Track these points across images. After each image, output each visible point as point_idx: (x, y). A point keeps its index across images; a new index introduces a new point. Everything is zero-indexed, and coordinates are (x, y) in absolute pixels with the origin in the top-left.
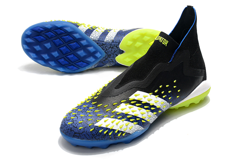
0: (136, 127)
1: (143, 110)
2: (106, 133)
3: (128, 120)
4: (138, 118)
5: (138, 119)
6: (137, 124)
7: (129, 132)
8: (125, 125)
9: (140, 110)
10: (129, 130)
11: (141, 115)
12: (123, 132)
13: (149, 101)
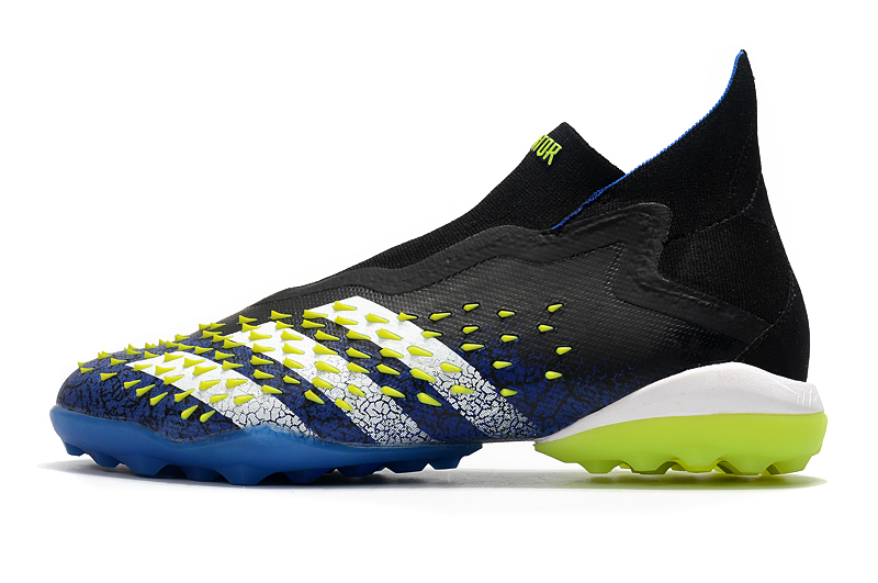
0: (266, 405)
1: (335, 360)
2: (145, 395)
3: (248, 371)
4: (294, 375)
5: (287, 379)
6: (274, 395)
7: (229, 415)
8: (224, 382)
9: (318, 353)
10: (232, 405)
11: (315, 370)
12: (203, 408)
13: (383, 337)
